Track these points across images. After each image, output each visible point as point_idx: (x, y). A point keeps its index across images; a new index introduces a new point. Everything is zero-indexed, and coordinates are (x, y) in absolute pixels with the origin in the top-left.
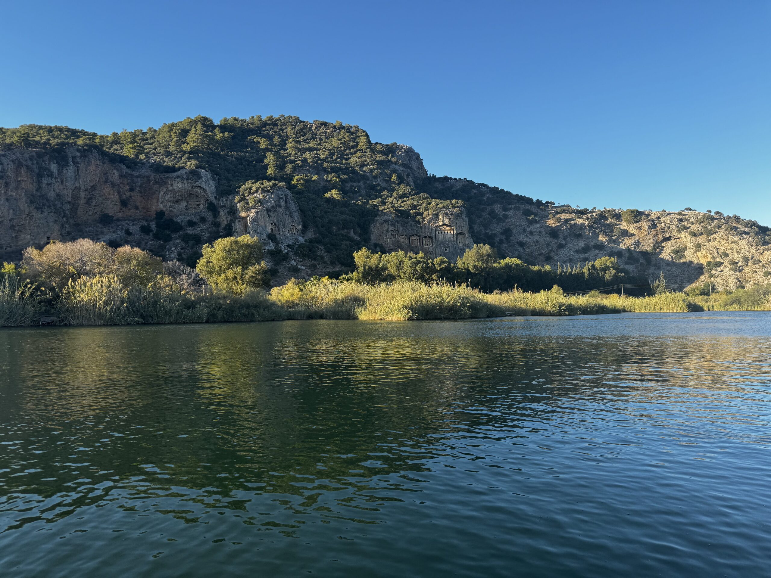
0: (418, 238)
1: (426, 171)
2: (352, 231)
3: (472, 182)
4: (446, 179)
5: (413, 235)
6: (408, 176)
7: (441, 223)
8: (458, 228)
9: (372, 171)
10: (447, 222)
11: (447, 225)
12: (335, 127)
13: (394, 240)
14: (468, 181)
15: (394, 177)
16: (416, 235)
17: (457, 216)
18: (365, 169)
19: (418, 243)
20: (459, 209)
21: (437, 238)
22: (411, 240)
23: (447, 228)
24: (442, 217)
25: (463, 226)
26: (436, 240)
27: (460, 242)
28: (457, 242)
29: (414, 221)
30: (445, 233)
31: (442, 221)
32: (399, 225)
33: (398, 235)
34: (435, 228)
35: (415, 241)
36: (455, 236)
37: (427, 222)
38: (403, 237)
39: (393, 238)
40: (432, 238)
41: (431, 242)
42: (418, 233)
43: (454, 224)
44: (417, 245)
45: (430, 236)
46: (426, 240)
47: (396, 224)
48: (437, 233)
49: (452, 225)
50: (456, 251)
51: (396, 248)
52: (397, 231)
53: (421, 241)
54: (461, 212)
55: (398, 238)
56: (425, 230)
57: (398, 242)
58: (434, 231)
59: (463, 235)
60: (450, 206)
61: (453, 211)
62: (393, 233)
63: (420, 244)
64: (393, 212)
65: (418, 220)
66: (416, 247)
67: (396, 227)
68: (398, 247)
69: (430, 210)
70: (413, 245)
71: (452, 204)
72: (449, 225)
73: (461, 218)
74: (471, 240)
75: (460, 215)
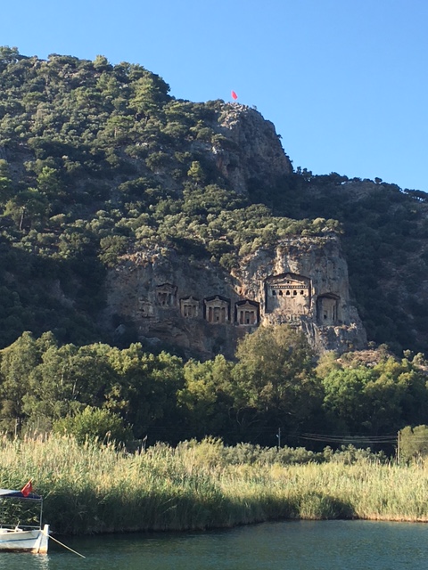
0: (225, 305)
1: (290, 162)
2: (58, 284)
3: (395, 187)
4: (334, 178)
5: (213, 298)
6: (231, 166)
7: (279, 270)
8: (321, 283)
9: (143, 154)
10: (293, 267)
11: (294, 276)
12: (90, 67)
13: (166, 307)
14: (385, 184)
15: (194, 168)
16: (221, 298)
17: (320, 253)
18: (128, 149)
19: (224, 316)
20: (324, 238)
21: (270, 306)
22: (208, 309)
23: (296, 283)
24: (282, 255)
25: (334, 279)
26: (267, 311)
27: (325, 317)
28: (318, 316)
29: (216, 264)
30: (288, 293)
31: (282, 266)
32: (179, 273)
33: (175, 295)
34: (265, 281)
35: (217, 311)
36: (313, 301)
37: (245, 268)
38: (187, 301)
39: (164, 303)
40: (256, 305)
41: (255, 315)
42: (224, 292)
43: (310, 273)
44: (223, 321)
45: (254, 301)
46: (244, 310)
47: (171, 270)
48: (270, 293)
49: (306, 274)
50: (313, 337)
51: (170, 327)
52: (173, 287)
53: (233, 312)
54: (329, 246)
55: (175, 302)
56: (240, 286)
57: (175, 313)
58: (262, 288)
59: (335, 299)
60: (304, 232)
61: (311, 243)
62: (162, 292)
63: (229, 318)
64: (165, 243)
65: (226, 263)
66: (219, 325)
67: (172, 277)
68: (174, 326)
69: (256, 240)
70: (212, 323)
71: (308, 228)
72: (299, 275)
73: (329, 259)
74: (354, 312)
75: (326, 252)
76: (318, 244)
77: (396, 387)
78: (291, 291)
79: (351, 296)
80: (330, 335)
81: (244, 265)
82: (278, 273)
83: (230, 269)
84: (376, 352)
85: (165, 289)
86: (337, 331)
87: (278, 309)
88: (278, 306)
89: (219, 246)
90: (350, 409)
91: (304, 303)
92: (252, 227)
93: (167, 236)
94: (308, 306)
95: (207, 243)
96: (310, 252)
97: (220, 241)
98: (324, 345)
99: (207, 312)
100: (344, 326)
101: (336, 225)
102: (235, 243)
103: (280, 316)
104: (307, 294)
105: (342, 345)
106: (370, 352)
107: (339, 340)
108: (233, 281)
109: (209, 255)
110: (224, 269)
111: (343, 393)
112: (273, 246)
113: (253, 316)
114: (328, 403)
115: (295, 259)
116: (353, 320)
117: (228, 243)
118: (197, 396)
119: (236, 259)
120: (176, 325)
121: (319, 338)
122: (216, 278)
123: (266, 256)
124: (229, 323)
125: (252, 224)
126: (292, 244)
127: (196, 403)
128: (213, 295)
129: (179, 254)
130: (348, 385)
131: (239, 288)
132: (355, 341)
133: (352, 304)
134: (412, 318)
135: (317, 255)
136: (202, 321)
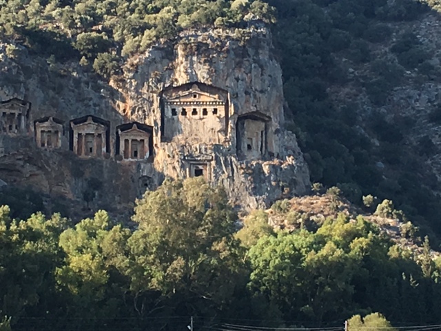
0: (102, 130)
5: (84, 120)
7: (182, 79)
8: (243, 97)
10: (202, 73)
11: (202, 87)
13: (13, 134)
16: (95, 120)
17: (242, 53)
19: (99, 147)
20: (247, 30)
21: (168, 131)
22: (76, 136)
23: (206, 97)
24: (186, 57)
25: (262, 92)
26: (164, 139)
27: (249, 147)
28: (238, 146)
29: (88, 69)
30: (195, 112)
31: (186, 72)
32: (33, 83)
33: (27, 116)
34: (160, 95)
35: (90, 139)
36: (231, 124)
37: (131, 75)
38: (46, 124)
39: (11, 127)
40: (148, 130)
41: (147, 145)
42: (101, 111)
43: (228, 83)
44: (99, 154)
45: (145, 124)
46: (130, 138)
47: (22, 78)
48: (169, 113)
49: (220, 84)
50: (231, 178)
51: (21, 163)
52: (24, 104)
53: (112, 141)
54: (255, 42)
55: (27, 126)
56: (124, 101)
57: (27, 142)
58: (156, 104)
59: (263, 120)
60: (218, 21)
61: (228, 37)
62: (8, 111)
63: (108, 150)
64: (12, 37)
65: (102, 67)
66: (92, 159)
67: (22, 89)
68: (26, 162)
69: (147, 32)
70: (83, 156)
71: (223, 15)
72: (210, 86)
73: (255, 61)
74: (290, 140)
75: (251, 51)
76: (238, 40)
77: (346, 259)
78: (200, 109)
79: (287, 116)
80: (256, 175)
81: (129, 71)
82: (180, 83)
83: (109, 76)
84: (323, 198)
85: (12, 107)
86: (266, 169)
87: (180, 137)
88: (180, 131)
89: (92, 41)
90: (284, 289)
91: (219, 127)
92: (140, 13)
93: (15, 27)
94: (225, 131)
95: (74, 36)
96: (228, 51)
97: (94, 34)
98: (247, 189)
99: (75, 140)
100: (276, 161)
101: (264, 10)
102: (116, 37)
103: (183, 146)
104: (223, 114)
105: (273, 189)
106: (314, 199)
107: (270, 182)
108: (113, 94)
109: (76, 55)
110: (100, 77)
111: (275, 267)
112: (172, 43)
113: (143, 146)
114: (256, 282)
115: (205, 61)
116: (290, 152)
117: (105, 38)
118: (82, 276)
119: (118, 61)
120: (29, 160)
121: (240, 178)
122: (88, 91)
123: (163, 58)
124: (107, 157)
125: (141, 6)
126: (200, 39)
127: (80, 285)
128: (83, 115)
129: (32, 53)
130: (282, 257)
131: (122, 105)
132: (293, 183)
133: (288, 128)
134: (377, 144)
135: (236, 55)
136: (68, 155)
